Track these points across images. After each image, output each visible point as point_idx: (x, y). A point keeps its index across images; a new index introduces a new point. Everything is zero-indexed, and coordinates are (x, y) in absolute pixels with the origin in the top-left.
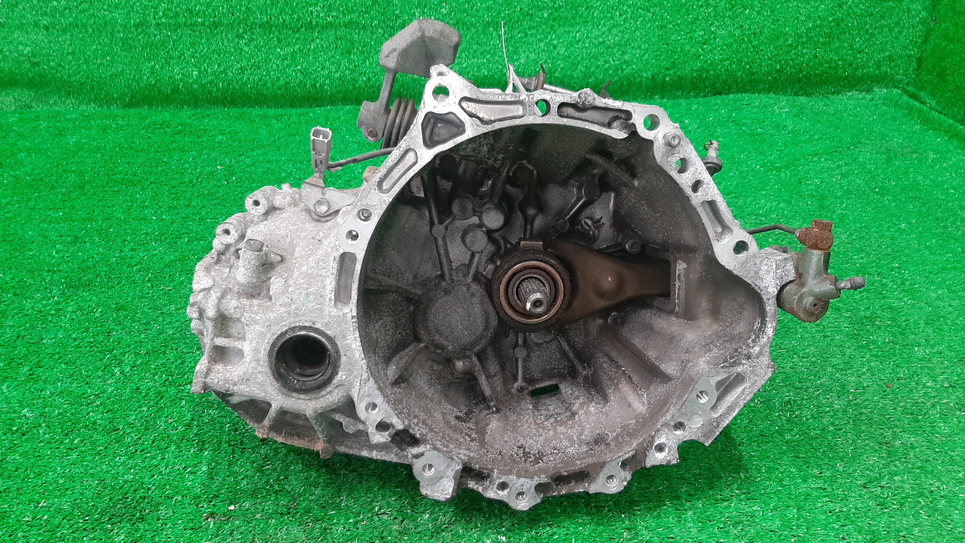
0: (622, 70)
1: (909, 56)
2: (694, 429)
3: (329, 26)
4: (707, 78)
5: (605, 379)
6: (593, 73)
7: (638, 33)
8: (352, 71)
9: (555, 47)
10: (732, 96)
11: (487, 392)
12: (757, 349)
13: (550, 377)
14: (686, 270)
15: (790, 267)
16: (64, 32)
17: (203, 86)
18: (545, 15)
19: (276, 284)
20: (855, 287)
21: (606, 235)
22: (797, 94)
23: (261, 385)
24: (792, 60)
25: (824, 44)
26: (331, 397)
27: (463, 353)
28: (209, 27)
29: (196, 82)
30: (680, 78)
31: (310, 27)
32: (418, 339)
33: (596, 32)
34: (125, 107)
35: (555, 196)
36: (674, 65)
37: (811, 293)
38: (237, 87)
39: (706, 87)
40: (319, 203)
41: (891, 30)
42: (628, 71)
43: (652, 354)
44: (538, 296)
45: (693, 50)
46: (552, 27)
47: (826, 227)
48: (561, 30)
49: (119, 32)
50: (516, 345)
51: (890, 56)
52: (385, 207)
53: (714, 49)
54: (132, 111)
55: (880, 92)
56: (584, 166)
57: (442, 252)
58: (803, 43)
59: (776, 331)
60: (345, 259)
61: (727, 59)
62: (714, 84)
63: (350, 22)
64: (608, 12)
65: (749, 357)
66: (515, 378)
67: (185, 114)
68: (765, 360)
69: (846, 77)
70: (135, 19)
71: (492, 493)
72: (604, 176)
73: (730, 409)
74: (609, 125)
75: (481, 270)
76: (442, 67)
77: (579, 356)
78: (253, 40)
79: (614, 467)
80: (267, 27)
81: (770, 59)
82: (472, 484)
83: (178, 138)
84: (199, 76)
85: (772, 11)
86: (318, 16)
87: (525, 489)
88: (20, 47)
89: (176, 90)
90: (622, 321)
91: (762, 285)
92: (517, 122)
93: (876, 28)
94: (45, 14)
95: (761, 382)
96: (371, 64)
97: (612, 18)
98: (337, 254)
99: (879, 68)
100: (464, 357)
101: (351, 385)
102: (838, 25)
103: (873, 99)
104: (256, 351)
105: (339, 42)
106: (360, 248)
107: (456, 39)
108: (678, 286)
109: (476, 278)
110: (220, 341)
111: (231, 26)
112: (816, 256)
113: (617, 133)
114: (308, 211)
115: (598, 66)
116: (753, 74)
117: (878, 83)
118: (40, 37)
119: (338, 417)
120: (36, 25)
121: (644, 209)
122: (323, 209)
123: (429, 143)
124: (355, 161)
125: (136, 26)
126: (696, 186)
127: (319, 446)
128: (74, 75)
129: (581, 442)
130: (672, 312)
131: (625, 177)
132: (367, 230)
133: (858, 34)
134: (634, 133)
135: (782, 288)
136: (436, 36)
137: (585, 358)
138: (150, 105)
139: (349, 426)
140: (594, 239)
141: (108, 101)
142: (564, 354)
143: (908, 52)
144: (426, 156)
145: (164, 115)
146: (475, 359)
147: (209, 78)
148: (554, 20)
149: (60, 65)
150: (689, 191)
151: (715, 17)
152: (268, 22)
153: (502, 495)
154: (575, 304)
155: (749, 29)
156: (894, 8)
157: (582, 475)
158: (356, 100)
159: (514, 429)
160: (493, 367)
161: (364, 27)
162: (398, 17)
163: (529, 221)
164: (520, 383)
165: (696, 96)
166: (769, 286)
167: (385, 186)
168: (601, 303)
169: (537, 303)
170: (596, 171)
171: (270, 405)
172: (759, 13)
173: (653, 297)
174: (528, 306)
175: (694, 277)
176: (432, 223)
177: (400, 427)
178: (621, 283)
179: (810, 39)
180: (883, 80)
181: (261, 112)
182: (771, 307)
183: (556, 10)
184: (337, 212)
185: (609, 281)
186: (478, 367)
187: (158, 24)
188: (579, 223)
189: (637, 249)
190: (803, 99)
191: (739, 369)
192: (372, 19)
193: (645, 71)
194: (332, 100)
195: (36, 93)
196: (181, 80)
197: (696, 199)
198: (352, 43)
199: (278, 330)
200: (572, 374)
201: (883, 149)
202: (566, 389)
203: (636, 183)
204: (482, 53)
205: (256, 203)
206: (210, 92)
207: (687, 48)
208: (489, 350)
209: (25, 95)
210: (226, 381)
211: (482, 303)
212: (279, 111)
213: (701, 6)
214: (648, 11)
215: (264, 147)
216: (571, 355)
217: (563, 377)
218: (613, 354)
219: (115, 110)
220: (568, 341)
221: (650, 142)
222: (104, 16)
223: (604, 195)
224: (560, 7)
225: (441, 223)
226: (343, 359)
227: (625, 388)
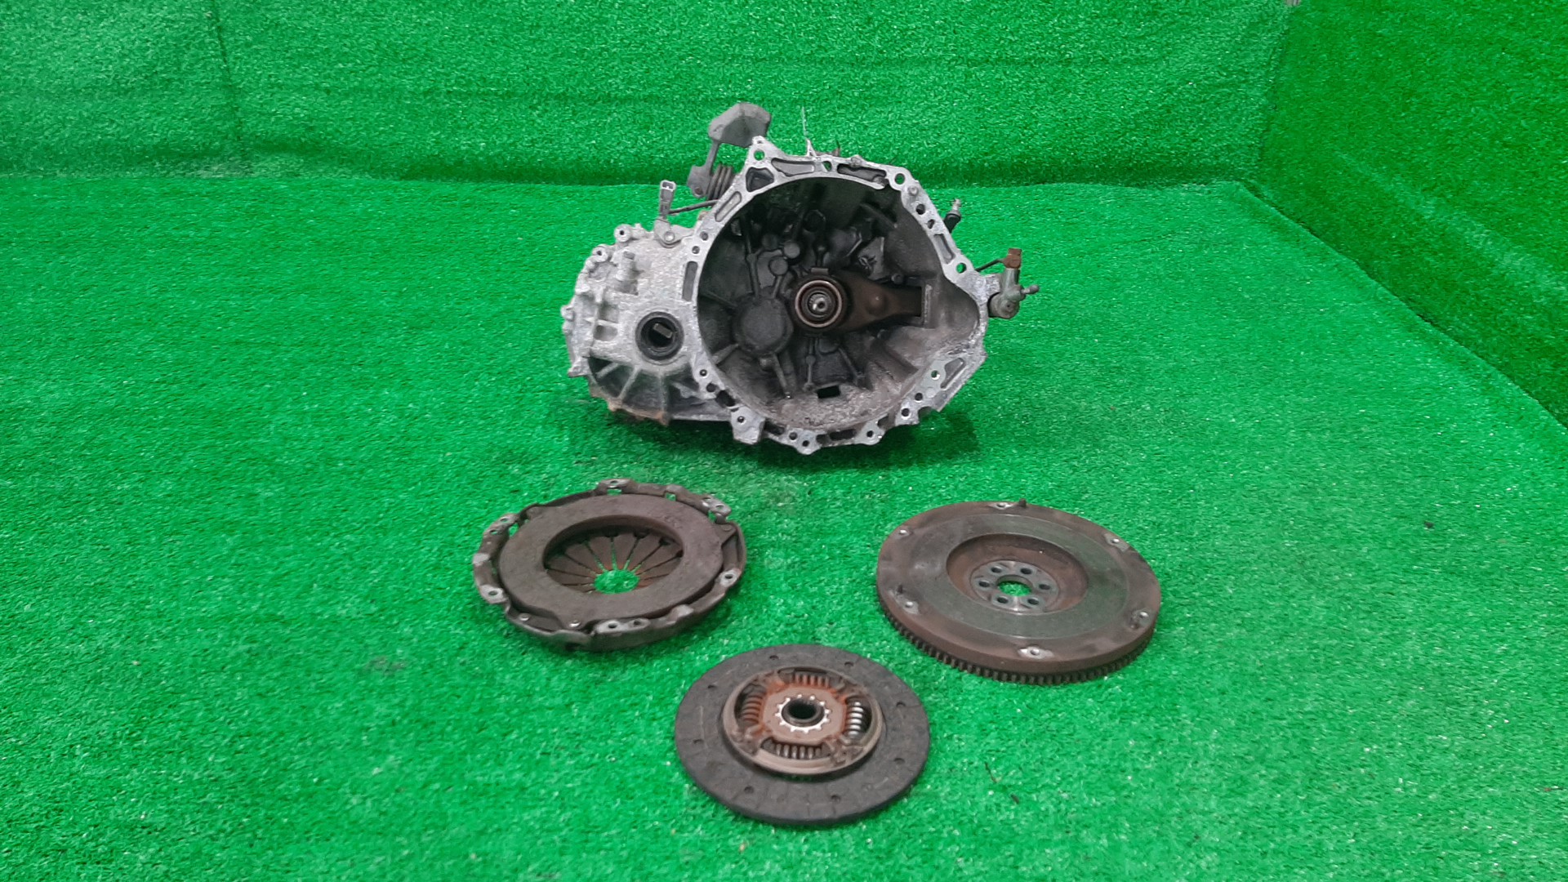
0: (938, 154)
1: (1251, 146)
2: (930, 397)
3: (628, 99)
4: (1029, 165)
5: (873, 377)
6: (906, 156)
7: (954, 115)
8: (650, 147)
9: (866, 127)
10: (1055, 185)
11: (784, 384)
12: (973, 341)
13: (833, 381)
14: (932, 291)
15: (996, 282)
16: (347, 95)
17: (488, 157)
18: (856, 94)
19: (642, 283)
20: (1033, 292)
21: (877, 270)
22: (1128, 185)
23: (628, 353)
24: (1121, 147)
25: (1154, 131)
26: (676, 364)
27: (766, 352)
28: (502, 97)
29: (481, 154)
30: (1000, 164)
31: (608, 99)
32: (733, 341)
33: (909, 113)
34: (402, 178)
35: (839, 239)
36: (992, 150)
37: (1006, 298)
38: (526, 160)
39: (1028, 174)
40: (668, 233)
41: (1228, 118)
42: (944, 154)
43: (906, 356)
44: (822, 299)
45: (1013, 135)
46: (863, 107)
47: (1018, 253)
48: (872, 111)
49: (406, 99)
50: (807, 354)
51: (1228, 146)
52: (718, 231)
53: (1036, 134)
54: (411, 183)
55: (1219, 185)
56: (859, 215)
57: (753, 273)
58: (1131, 130)
59: (987, 328)
60: (691, 266)
61: (1050, 146)
62: (1037, 171)
63: (650, 96)
64: (923, 92)
65: (968, 347)
66: (806, 380)
67: (469, 187)
68: (979, 349)
69: (1181, 168)
70: (425, 85)
71: (785, 440)
72: (876, 222)
73: (955, 385)
74: (871, 180)
75: (782, 292)
76: (761, 138)
77: (855, 364)
78: (546, 111)
79: (872, 425)
80: (562, 98)
81: (1096, 146)
82: (771, 436)
83: (468, 210)
84: (486, 148)
85: (1097, 96)
86: (617, 89)
87: (808, 439)
88: (297, 110)
89: (460, 163)
90: (886, 337)
91: (977, 295)
92: (810, 176)
93: (1211, 115)
94: (329, 76)
95: (977, 365)
96: (670, 140)
97: (926, 99)
98: (686, 262)
99: (1217, 158)
100: (768, 356)
101: (690, 356)
102: (1169, 111)
103: (1210, 192)
104: (627, 328)
105: (637, 116)
106: (700, 259)
107: (768, 119)
108: (927, 304)
109: (778, 296)
110: (601, 323)
111: (525, 96)
112: (1010, 272)
113: (877, 186)
114: (659, 241)
115: (911, 149)
116: (1079, 162)
117: (1217, 174)
118: (320, 100)
119: (678, 386)
120: (317, 87)
121: (902, 246)
122: (670, 238)
123: (750, 188)
124: (688, 209)
125: (425, 93)
126: (932, 223)
127: (659, 415)
128: (353, 142)
129: (852, 416)
130: (922, 325)
131: (888, 221)
132: (706, 246)
133: (1191, 122)
134: (888, 186)
135: (992, 297)
136: (753, 116)
137: (861, 367)
138: (429, 178)
139: (685, 392)
140: (869, 273)
141: (381, 172)
142: (844, 364)
143: (1250, 142)
144: (748, 196)
145: (447, 188)
146: (775, 358)
147: (498, 150)
148: (866, 99)
149: (337, 131)
150: (925, 227)
151: (1036, 100)
152: (564, 94)
153: (792, 443)
154: (852, 317)
155: (1073, 114)
156: (1230, 94)
157: (850, 432)
158: (651, 178)
159: (803, 408)
160: (789, 368)
161: (665, 102)
162: (701, 92)
163: (820, 256)
164: (809, 383)
165: (1018, 184)
166: (981, 296)
167: (720, 216)
168: (871, 318)
169: (821, 305)
170: (869, 220)
171: (632, 369)
172: (1083, 97)
173: (911, 316)
174: (815, 306)
175: (936, 294)
176: (747, 253)
177: (723, 388)
178: (885, 300)
179: (1138, 125)
180: (1221, 171)
181: (551, 187)
182: (983, 312)
183: (868, 89)
184: (679, 241)
185: (876, 300)
186: (778, 365)
187: (449, 92)
188: (857, 260)
189: (900, 280)
190: (1132, 190)
191: (961, 355)
192: (674, 93)
193: (962, 156)
194: (625, 178)
195: (305, 159)
196: (467, 151)
197: (930, 233)
198: (651, 118)
199: (644, 314)
200: (850, 379)
201: (1198, 240)
202: (843, 388)
203: (896, 226)
204: (787, 132)
205: (622, 233)
206: (495, 165)
207: (1007, 132)
208: (786, 353)
209: (294, 162)
210: (605, 349)
211: (782, 314)
212: (571, 188)
213: (1021, 89)
214: (965, 93)
215: (560, 221)
216: (849, 363)
217: (843, 381)
218: (882, 363)
219: (389, 181)
220: (848, 354)
221: (898, 193)
222: (393, 82)
223: (877, 240)
224: (872, 86)
225: (754, 252)
226: (686, 337)
227: (887, 381)
